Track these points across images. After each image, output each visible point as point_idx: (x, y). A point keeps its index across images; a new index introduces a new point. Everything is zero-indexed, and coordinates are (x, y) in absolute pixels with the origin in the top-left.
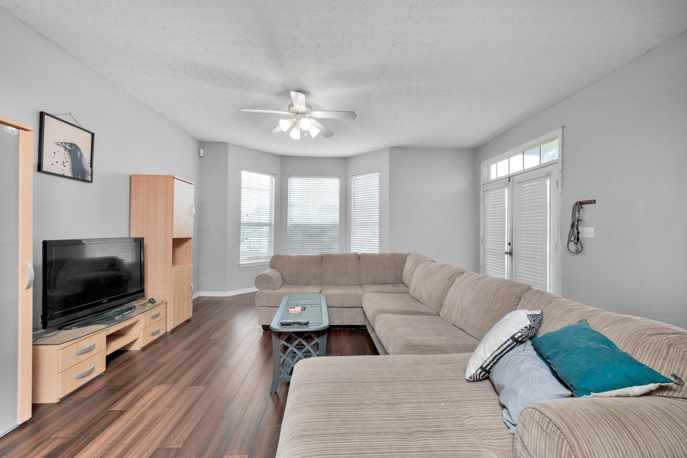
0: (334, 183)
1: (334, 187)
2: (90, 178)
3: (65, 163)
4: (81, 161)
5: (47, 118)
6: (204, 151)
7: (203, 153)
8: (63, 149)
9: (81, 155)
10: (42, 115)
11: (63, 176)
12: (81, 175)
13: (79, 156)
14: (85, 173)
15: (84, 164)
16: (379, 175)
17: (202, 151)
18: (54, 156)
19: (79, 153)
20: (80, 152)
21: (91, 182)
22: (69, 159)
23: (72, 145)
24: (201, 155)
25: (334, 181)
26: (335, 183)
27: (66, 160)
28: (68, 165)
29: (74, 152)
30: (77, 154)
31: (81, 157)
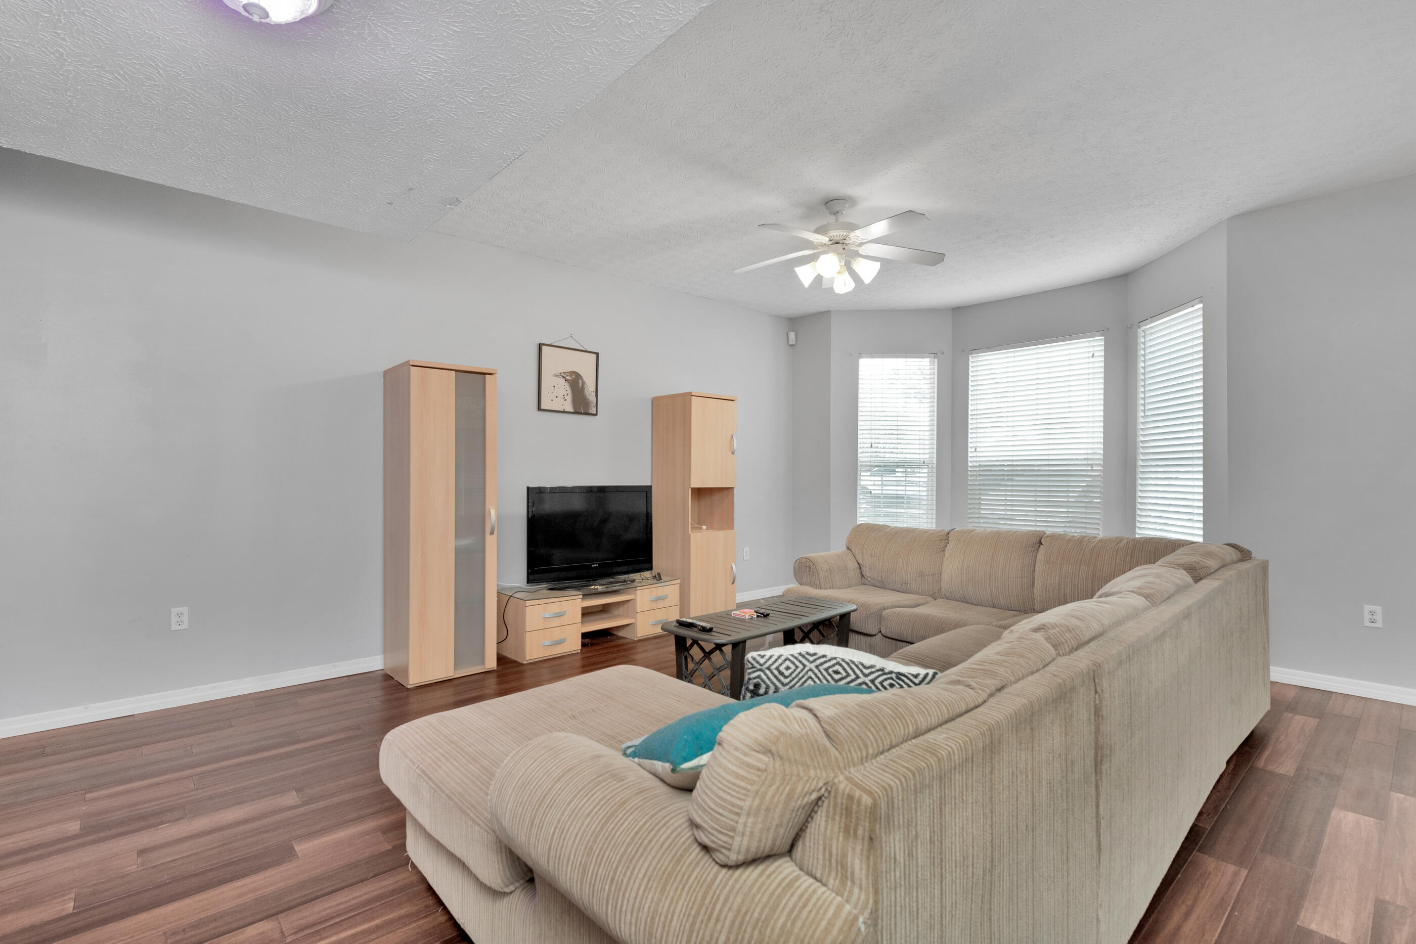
0: (1087, 350)
1: (1087, 360)
2: (595, 410)
3: (566, 396)
4: (583, 391)
5: (544, 348)
6: (796, 335)
7: (794, 340)
8: (563, 380)
9: (583, 383)
10: (540, 346)
11: (564, 412)
12: (583, 407)
13: (580, 385)
14: (589, 404)
15: (587, 393)
16: (1204, 309)
17: (792, 335)
18: (554, 391)
19: (580, 382)
20: (582, 380)
21: (596, 414)
22: (569, 392)
23: (572, 373)
24: (791, 343)
25: (1087, 344)
26: (1091, 349)
27: (567, 392)
28: (569, 398)
29: (575, 381)
30: (579, 383)
31: (583, 386)
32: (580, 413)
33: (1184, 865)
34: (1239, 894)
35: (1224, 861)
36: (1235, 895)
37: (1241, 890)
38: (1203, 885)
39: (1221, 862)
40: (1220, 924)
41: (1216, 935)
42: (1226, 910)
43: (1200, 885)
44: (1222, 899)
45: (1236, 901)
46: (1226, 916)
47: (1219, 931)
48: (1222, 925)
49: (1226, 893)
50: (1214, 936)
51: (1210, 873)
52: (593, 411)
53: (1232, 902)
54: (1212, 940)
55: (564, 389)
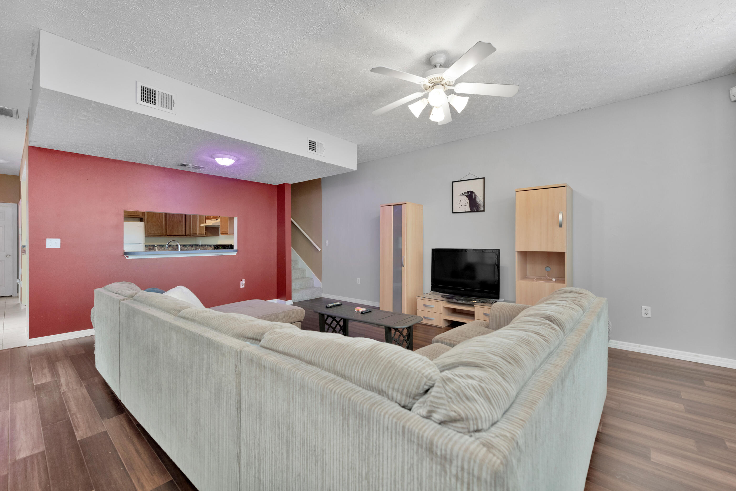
3: (466, 204)
4: (476, 200)
5: (455, 183)
9: (475, 195)
11: (465, 212)
12: (476, 208)
13: (474, 197)
14: (479, 206)
15: (478, 201)
17: (734, 91)
18: (461, 203)
21: (484, 211)
22: (468, 201)
23: (469, 192)
24: (733, 99)
28: (468, 205)
29: (471, 196)
30: (473, 196)
31: (475, 198)
32: (474, 211)
33: (166, 468)
34: (130, 477)
35: (156, 488)
36: (132, 477)
37: (131, 481)
38: (148, 467)
39: (157, 487)
40: (123, 460)
41: (120, 455)
42: (127, 467)
43: (148, 465)
44: (133, 469)
45: (127, 474)
46: (124, 464)
47: (121, 457)
48: (122, 460)
49: (135, 473)
50: (120, 453)
51: (153, 476)
52: (482, 209)
53: (129, 472)
54: (120, 452)
55: (466, 201)
